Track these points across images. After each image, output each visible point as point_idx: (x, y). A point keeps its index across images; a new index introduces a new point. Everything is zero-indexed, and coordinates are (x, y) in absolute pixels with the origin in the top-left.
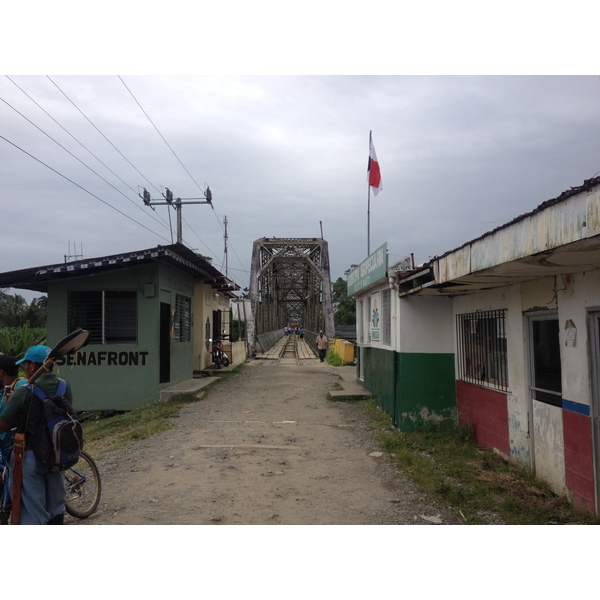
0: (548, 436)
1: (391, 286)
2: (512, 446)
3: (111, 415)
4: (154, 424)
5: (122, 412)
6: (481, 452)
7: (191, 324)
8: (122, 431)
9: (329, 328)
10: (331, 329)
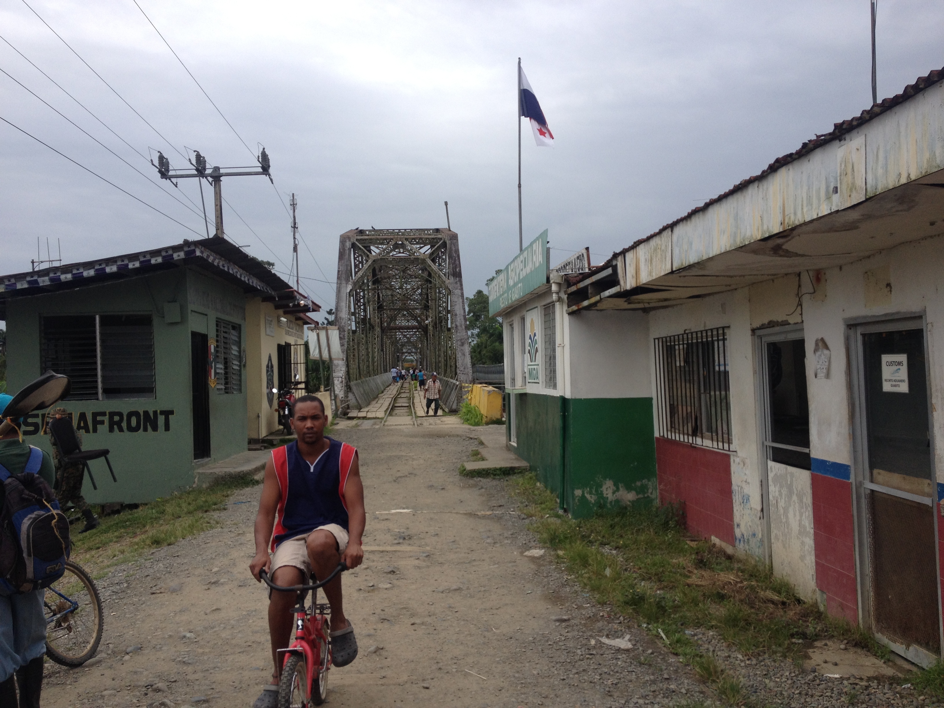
0: (791, 515)
1: (555, 297)
2: (738, 532)
3: (118, 512)
4: (187, 521)
5: (135, 506)
6: (693, 544)
7: (242, 365)
8: (135, 535)
9: (462, 369)
10: (466, 371)
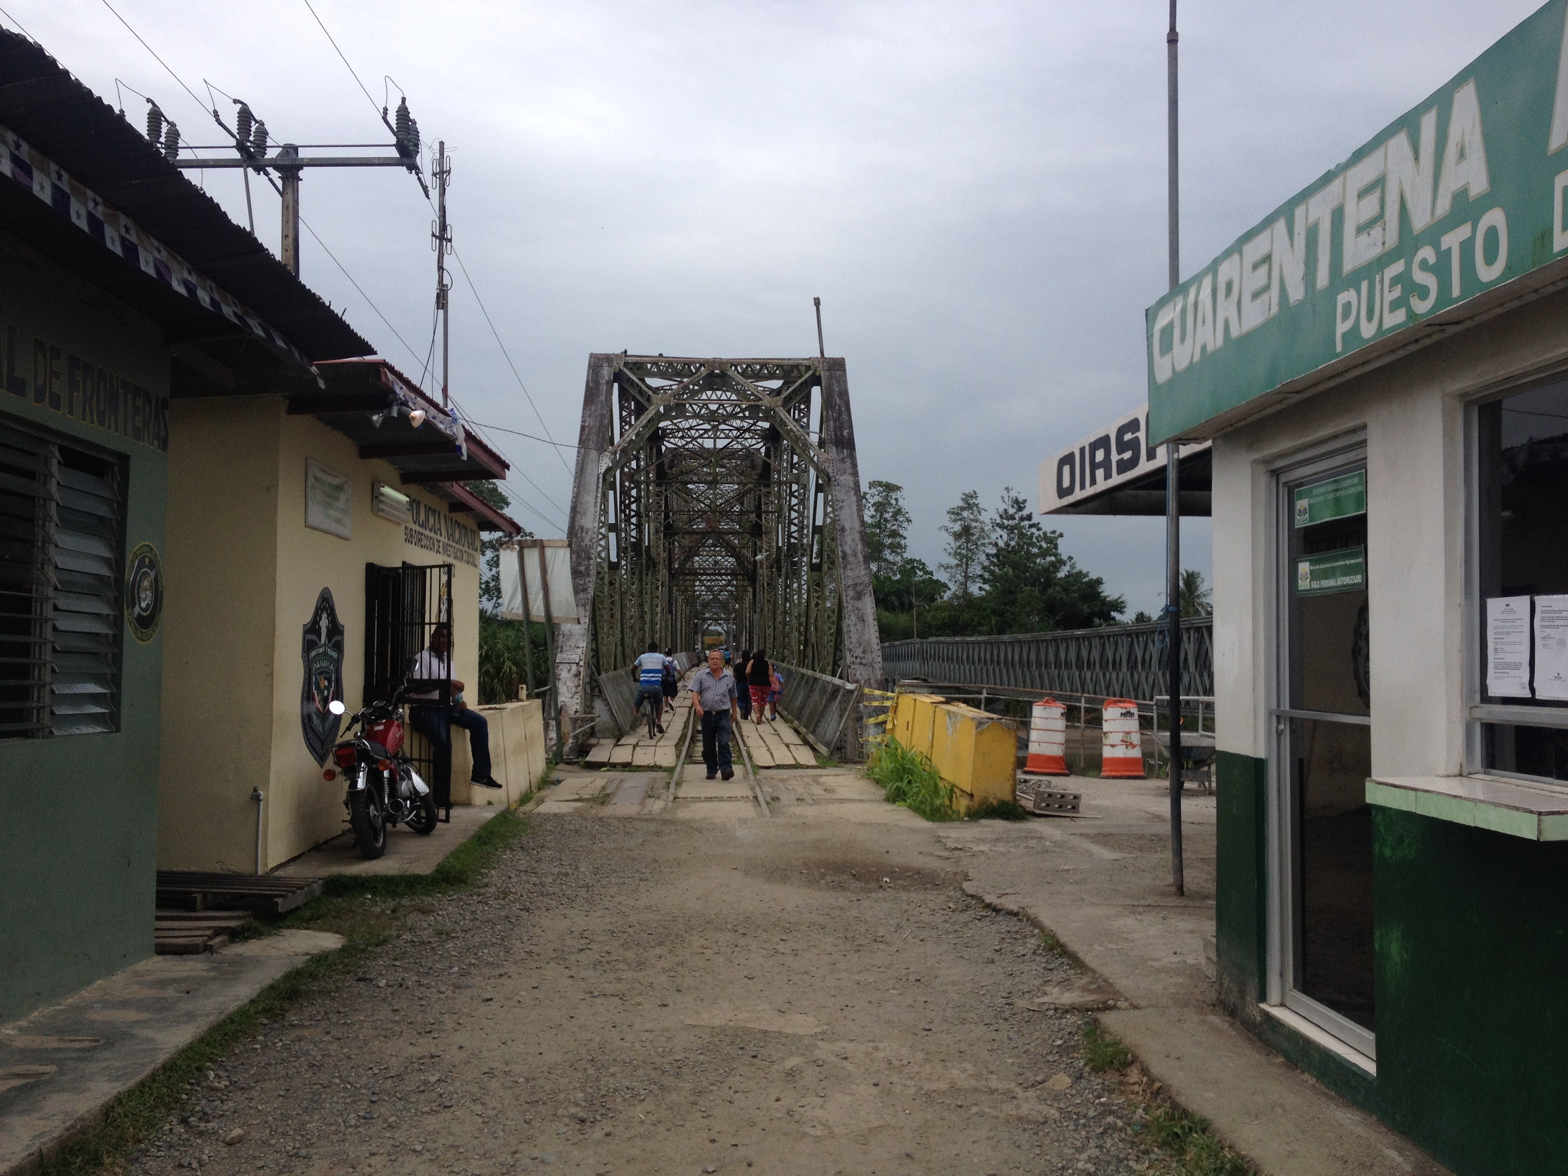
9: (858, 652)
10: (868, 657)
